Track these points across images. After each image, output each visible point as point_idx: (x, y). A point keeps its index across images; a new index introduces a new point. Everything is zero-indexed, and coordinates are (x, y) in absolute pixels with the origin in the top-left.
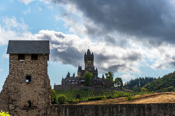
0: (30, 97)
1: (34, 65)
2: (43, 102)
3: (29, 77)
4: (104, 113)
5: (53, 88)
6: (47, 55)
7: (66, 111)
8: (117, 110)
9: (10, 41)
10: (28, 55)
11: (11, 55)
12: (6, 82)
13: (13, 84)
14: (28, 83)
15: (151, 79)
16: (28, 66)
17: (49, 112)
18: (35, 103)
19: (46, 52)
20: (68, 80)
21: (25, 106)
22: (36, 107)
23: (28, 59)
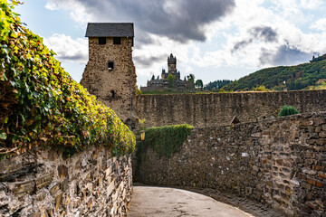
0: (113, 87)
1: (117, 50)
2: (128, 91)
3: (111, 64)
4: (195, 103)
5: (139, 88)
6: (132, 38)
7: (153, 102)
8: (210, 100)
9: (89, 24)
10: (110, 38)
11: (90, 38)
12: (86, 69)
13: (94, 71)
14: (110, 71)
15: (228, 82)
16: (110, 52)
17: (134, 103)
18: (118, 93)
19: (130, 35)
20: (153, 82)
21: (108, 96)
22: (120, 97)
23: (110, 43)
